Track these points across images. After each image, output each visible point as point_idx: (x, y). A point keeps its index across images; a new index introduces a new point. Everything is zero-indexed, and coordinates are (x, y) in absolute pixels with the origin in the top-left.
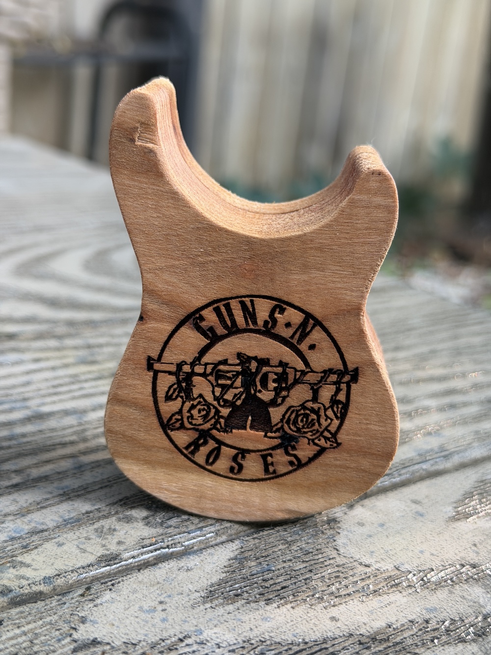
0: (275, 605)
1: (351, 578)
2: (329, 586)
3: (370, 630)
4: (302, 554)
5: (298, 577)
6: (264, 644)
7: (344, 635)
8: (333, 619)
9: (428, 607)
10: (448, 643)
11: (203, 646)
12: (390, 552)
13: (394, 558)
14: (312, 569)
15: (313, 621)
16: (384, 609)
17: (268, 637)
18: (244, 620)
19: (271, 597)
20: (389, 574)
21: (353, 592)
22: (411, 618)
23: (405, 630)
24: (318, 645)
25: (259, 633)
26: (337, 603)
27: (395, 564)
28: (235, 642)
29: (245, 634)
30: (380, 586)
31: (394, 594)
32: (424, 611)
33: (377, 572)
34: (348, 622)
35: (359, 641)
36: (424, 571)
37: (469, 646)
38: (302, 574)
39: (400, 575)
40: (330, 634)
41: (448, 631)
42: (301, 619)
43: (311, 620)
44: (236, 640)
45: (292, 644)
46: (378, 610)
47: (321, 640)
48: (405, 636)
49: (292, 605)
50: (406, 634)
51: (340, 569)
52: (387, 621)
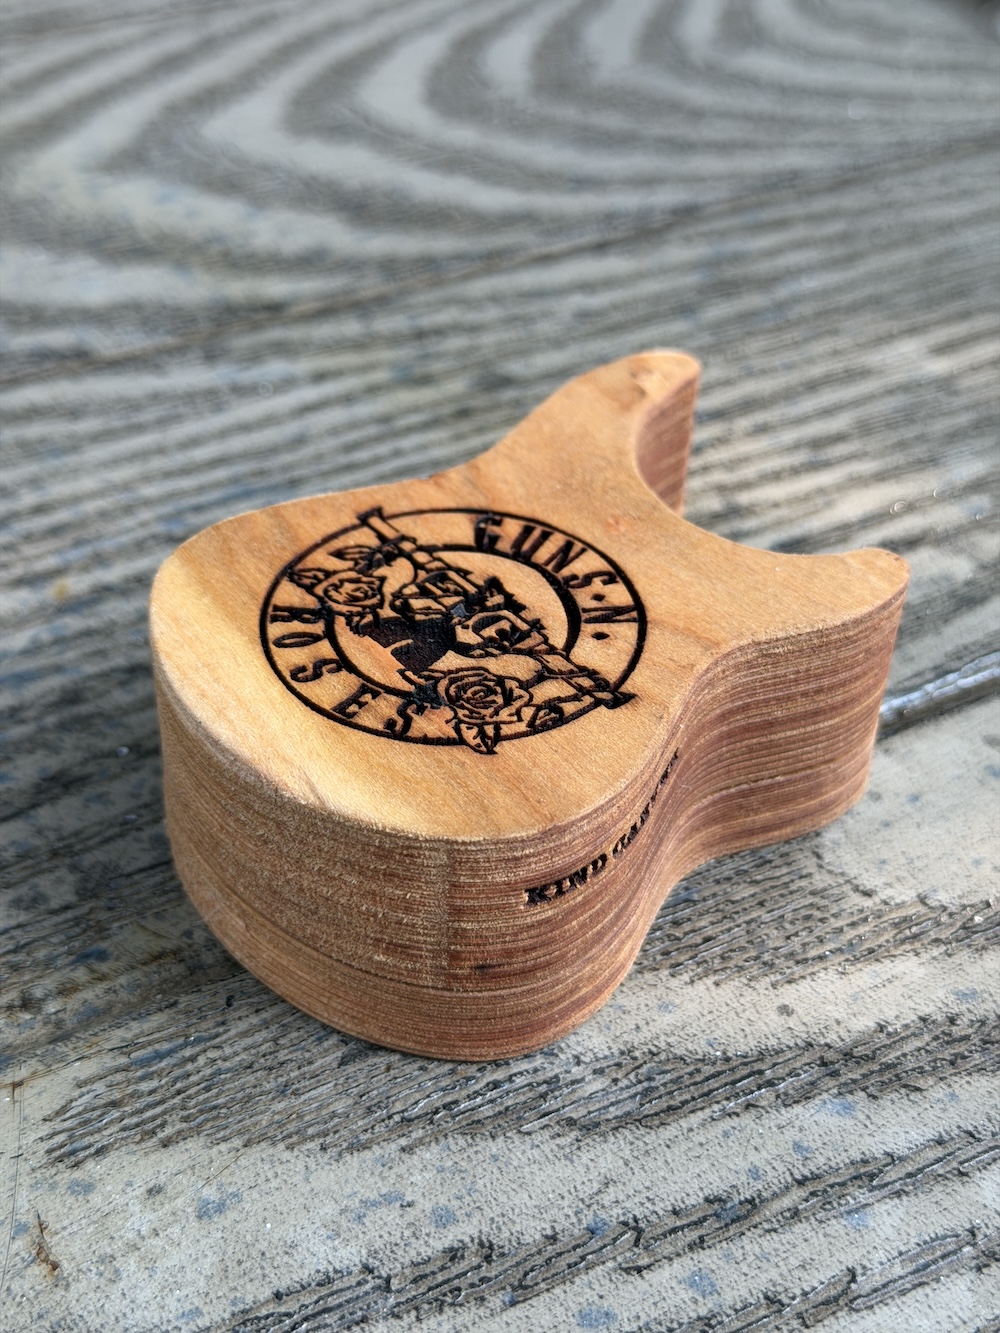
0: (686, 977)
1: (832, 920)
2: (788, 938)
3: (844, 1035)
4: (752, 864)
5: (736, 916)
6: (656, 1059)
7: (797, 1045)
8: (785, 1010)
9: (961, 988)
10: (980, 1069)
11: (552, 1058)
12: (916, 861)
13: (921, 876)
14: (764, 901)
15: (747, 1013)
16: (879, 991)
17: (663, 1045)
18: (628, 1008)
19: (682, 958)
20: (902, 913)
21: (831, 951)
22: (924, 1010)
23: (908, 1037)
24: (745, 1064)
25: (649, 1036)
26: (796, 976)
27: (920, 891)
28: (607, 1053)
29: (626, 1037)
30: (882, 940)
31: (903, 958)
32: (952, 997)
33: (883, 907)
34: (809, 1017)
35: (822, 1058)
36: (972, 906)
38: (745, 909)
39: (924, 915)
40: (773, 1042)
41: (986, 1042)
42: (727, 1008)
43: (744, 1011)
44: (610, 1048)
45: (703, 1060)
46: (869, 992)
47: (755, 1053)
48: (906, 1050)
49: (716, 978)
50: (909, 1047)
51: (816, 900)
52: (879, 1017)
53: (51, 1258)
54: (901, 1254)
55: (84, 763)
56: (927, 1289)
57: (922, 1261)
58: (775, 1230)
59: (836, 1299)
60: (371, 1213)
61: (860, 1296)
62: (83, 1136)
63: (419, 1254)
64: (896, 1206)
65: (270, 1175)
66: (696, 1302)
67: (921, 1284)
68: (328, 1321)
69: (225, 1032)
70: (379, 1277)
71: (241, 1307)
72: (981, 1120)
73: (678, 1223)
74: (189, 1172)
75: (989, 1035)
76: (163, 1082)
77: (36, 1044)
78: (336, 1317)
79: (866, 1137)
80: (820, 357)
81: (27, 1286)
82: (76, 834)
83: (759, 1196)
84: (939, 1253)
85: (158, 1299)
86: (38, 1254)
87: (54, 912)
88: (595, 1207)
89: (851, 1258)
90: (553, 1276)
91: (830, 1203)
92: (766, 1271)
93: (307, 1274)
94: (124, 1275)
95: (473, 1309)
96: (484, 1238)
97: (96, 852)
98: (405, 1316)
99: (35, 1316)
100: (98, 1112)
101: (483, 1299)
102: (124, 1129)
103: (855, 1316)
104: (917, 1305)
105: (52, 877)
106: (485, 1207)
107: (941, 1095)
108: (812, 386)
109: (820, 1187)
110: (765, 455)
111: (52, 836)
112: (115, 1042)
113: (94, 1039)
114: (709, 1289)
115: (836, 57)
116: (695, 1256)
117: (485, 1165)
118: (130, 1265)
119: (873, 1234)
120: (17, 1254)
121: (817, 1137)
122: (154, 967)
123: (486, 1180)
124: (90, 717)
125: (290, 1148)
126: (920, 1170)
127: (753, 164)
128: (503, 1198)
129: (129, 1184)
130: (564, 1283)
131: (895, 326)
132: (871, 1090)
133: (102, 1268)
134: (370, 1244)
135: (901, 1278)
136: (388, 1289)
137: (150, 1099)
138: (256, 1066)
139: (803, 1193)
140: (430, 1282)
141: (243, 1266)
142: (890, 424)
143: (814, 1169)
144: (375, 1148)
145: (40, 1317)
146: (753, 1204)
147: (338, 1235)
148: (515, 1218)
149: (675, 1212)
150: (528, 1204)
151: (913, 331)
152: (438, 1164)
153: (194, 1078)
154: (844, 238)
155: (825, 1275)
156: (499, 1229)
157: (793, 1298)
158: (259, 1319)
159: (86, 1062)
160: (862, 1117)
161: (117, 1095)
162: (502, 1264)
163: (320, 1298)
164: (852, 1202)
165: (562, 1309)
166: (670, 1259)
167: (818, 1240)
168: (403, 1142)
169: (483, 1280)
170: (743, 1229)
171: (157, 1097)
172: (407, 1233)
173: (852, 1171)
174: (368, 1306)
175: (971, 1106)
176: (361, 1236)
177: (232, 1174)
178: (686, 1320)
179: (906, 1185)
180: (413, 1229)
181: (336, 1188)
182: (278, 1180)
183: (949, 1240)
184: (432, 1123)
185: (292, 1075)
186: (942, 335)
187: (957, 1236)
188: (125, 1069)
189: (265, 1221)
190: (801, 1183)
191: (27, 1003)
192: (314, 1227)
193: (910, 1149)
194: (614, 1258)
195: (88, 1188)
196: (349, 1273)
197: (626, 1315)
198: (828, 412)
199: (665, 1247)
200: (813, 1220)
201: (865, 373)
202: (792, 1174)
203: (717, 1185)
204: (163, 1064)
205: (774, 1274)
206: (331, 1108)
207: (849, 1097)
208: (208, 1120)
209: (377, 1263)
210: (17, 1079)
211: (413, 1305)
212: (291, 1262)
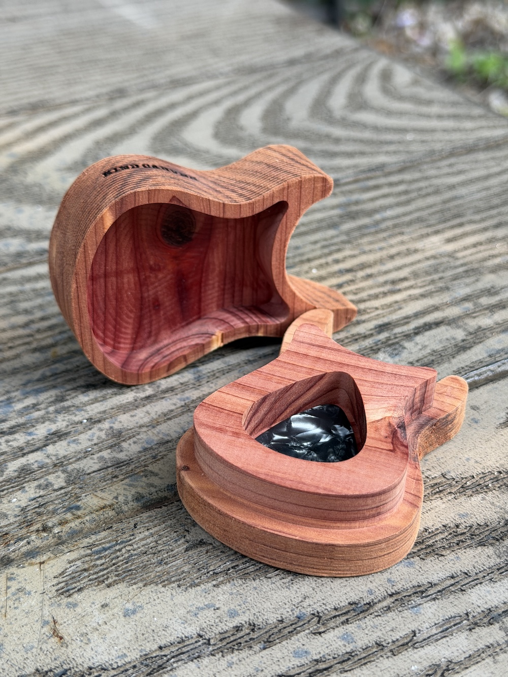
9: (461, 513)
10: (470, 546)
12: (441, 460)
13: (443, 466)
16: (425, 515)
20: (435, 481)
22: (445, 522)
23: (438, 534)
27: (443, 472)
30: (426, 493)
31: (435, 500)
32: (457, 517)
33: (426, 479)
36: (466, 478)
37: (486, 550)
39: (445, 482)
41: (472, 535)
48: (437, 539)
52: (425, 526)
53: (59, 635)
54: (436, 624)
55: (68, 426)
56: (448, 639)
57: (445, 627)
58: (380, 616)
59: (407, 643)
60: (200, 613)
61: (417, 642)
62: (71, 584)
63: (222, 629)
64: (433, 604)
65: (156, 598)
66: (345, 646)
67: (444, 637)
68: (183, 658)
69: (134, 539)
70: (205, 639)
71: (144, 653)
72: (470, 568)
73: (337, 614)
74: (120, 597)
75: (474, 532)
76: (107, 560)
77: (50, 546)
78: (186, 656)
79: (420, 576)
80: (395, 244)
81: (49, 647)
82: (64, 457)
83: (372, 602)
84: (452, 624)
85: (108, 650)
86: (54, 633)
87: (55, 490)
88: (300, 608)
89: (414, 626)
90: (282, 636)
91: (404, 604)
92: (376, 632)
93: (173, 638)
94: (92, 641)
95: (247, 651)
96: (251, 622)
97: (73, 465)
98: (217, 655)
99: (53, 659)
100: (78, 574)
101: (251, 647)
102: (90, 580)
103: (416, 650)
104: (443, 645)
105: (54, 475)
106: (251, 609)
107: (453, 558)
108: (392, 257)
109: (400, 597)
110: (371, 288)
111: (54, 458)
112: (85, 544)
113: (75, 543)
114: (351, 641)
115: (401, 114)
116: (345, 627)
117: (251, 592)
118: (94, 637)
119: (423, 616)
120: (44, 634)
121: (398, 576)
122: (101, 512)
123: (251, 598)
124: (69, 407)
125: (164, 586)
126: (444, 589)
127: (364, 161)
128: (259, 605)
129: (93, 603)
130: (287, 639)
131: (430, 230)
132: (422, 556)
133: (82, 638)
134: (201, 625)
135: (436, 634)
136: (209, 644)
137: (101, 567)
138: (148, 553)
139: (392, 600)
140: (228, 640)
141: (145, 636)
142: (427, 273)
143: (397, 590)
144: (202, 585)
145: (55, 659)
146: (370, 605)
147: (186, 622)
148: (264, 613)
149: (336, 609)
150: (271, 607)
151: (437, 232)
152: (230, 591)
153: (121, 558)
154: (406, 192)
155: (402, 634)
156: (258, 618)
157: (388, 644)
158: (152, 658)
159: (72, 553)
160: (418, 568)
161: (86, 566)
162: (259, 632)
163: (179, 649)
164: (414, 603)
165: (286, 650)
166: (334, 629)
167: (399, 619)
168: (214, 583)
169: (251, 639)
170: (366, 615)
171: (105, 567)
172: (217, 621)
173: (414, 590)
174: (201, 651)
175: (466, 562)
176: (197, 622)
177: (139, 598)
178: (341, 654)
179: (438, 595)
180: (219, 619)
181: (185, 602)
182: (159, 600)
183: (457, 618)
184: (227, 574)
185: (164, 556)
186: (449, 234)
187: (460, 616)
188: (90, 555)
189: (154, 617)
190: (391, 596)
191: (45, 529)
192: (175, 619)
193: (439, 580)
194: (309, 629)
195: (75, 605)
196: (192, 638)
197: (314, 652)
198: (399, 268)
199: (332, 624)
200: (396, 611)
201: (416, 251)
202: (387, 592)
203: (354, 597)
204: (106, 553)
205: (379, 634)
206: (182, 569)
207: (412, 559)
208: (127, 576)
209: (204, 633)
210: (42, 561)
211: (221, 650)
212: (166, 634)
